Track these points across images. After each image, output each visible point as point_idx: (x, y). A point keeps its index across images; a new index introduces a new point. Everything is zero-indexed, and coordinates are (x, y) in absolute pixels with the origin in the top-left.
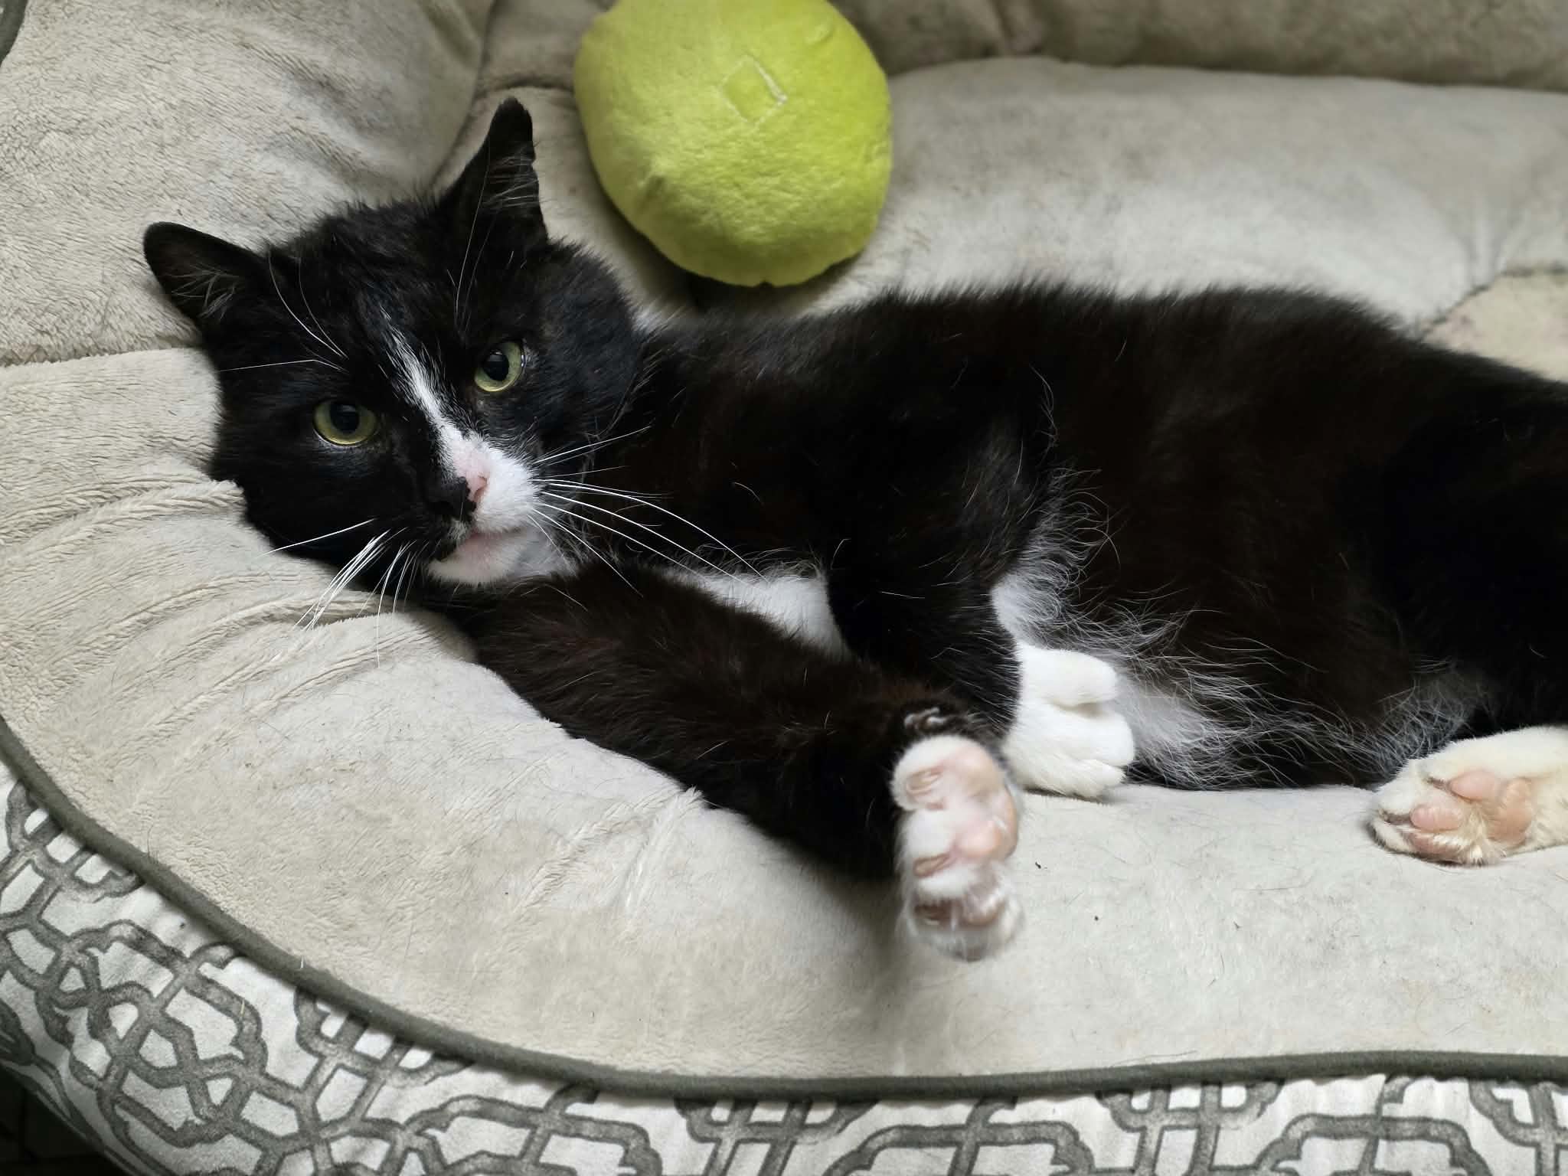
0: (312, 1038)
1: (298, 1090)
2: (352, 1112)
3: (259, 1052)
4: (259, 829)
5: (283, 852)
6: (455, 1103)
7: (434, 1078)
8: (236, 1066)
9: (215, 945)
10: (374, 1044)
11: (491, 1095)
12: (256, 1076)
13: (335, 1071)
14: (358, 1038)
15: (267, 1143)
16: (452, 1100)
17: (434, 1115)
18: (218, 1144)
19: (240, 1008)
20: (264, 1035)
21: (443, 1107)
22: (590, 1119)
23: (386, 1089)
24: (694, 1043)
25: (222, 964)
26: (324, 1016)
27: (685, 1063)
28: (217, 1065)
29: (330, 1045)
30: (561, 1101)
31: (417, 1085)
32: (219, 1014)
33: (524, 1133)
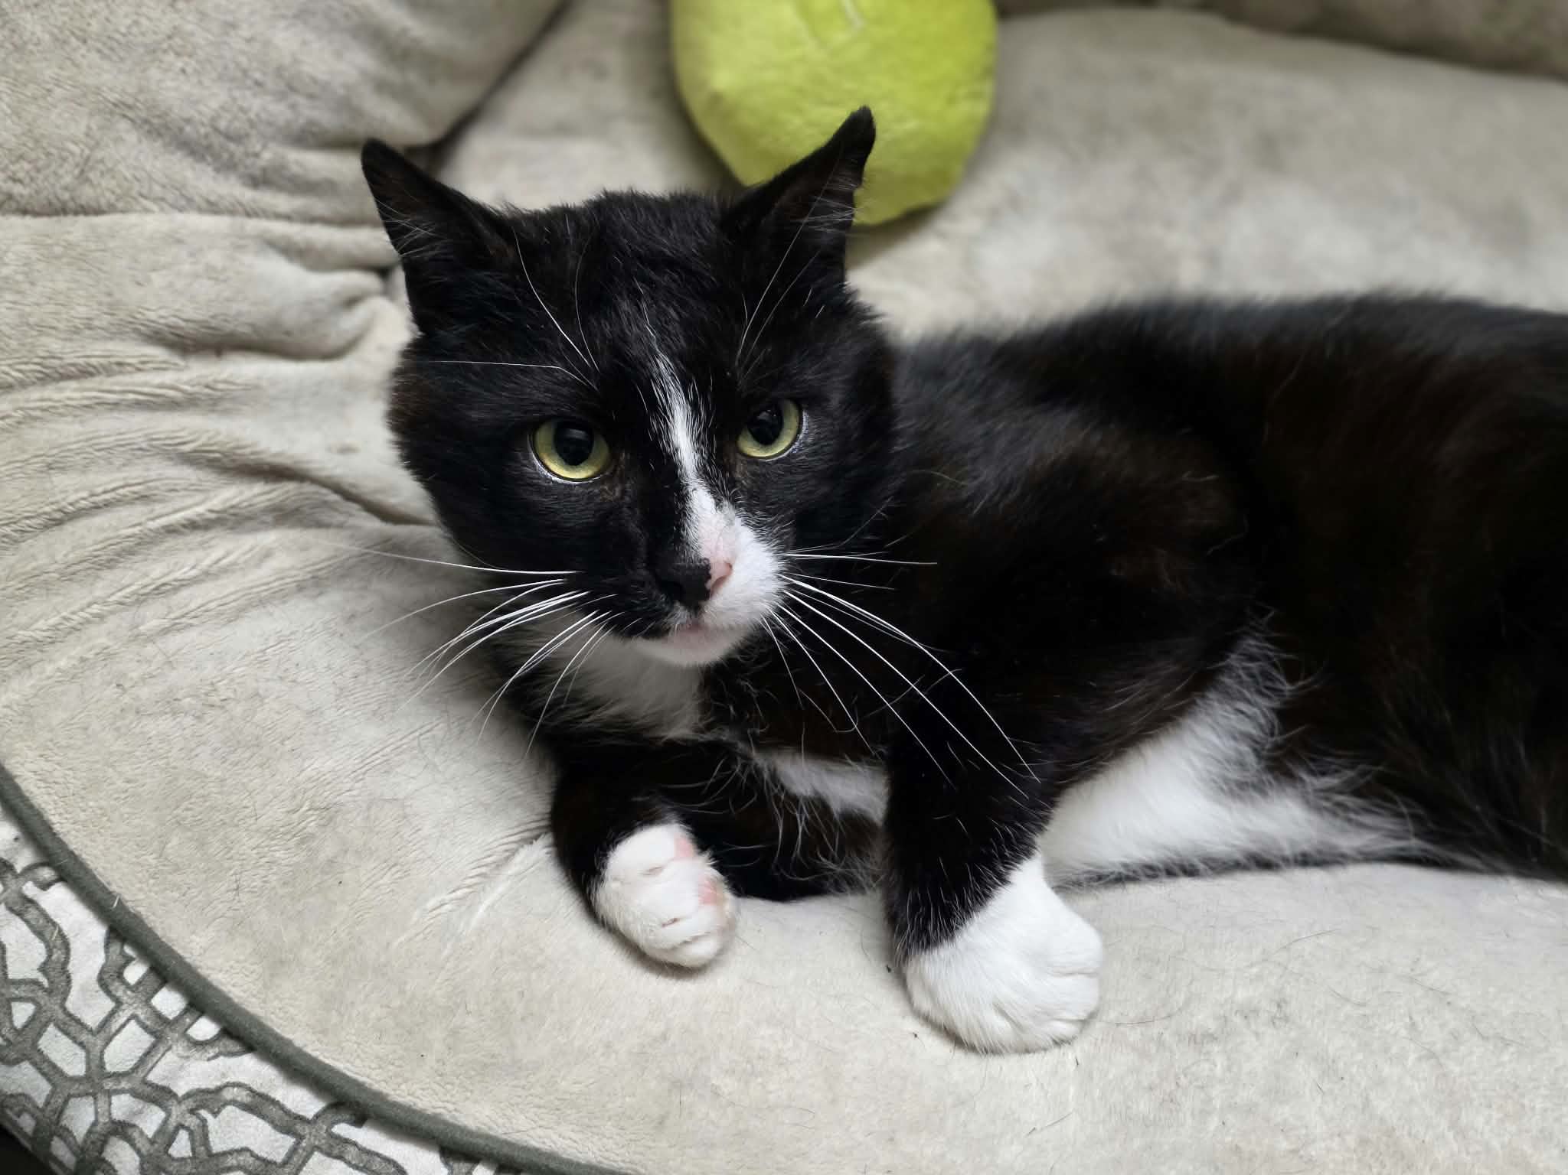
0: (113, 980)
1: (91, 1031)
2: (135, 1069)
3: (63, 984)
4: (111, 754)
5: (129, 782)
6: (231, 1089)
7: (216, 1056)
8: (40, 993)
9: (43, 865)
10: (169, 1002)
11: (263, 1090)
12: (57, 1007)
13: (128, 1020)
14: (156, 991)
15: (56, 1078)
16: (227, 1085)
17: (209, 1096)
18: (15, 1068)
19: (52, 934)
20: (70, 967)
21: (219, 1090)
22: (355, 1144)
23: (170, 1056)
24: (472, 1091)
25: (45, 886)
26: (129, 960)
27: (456, 1110)
28: (23, 987)
29: (129, 993)
30: (329, 1115)
31: (200, 1059)
32: (32, 936)
33: (290, 1141)
